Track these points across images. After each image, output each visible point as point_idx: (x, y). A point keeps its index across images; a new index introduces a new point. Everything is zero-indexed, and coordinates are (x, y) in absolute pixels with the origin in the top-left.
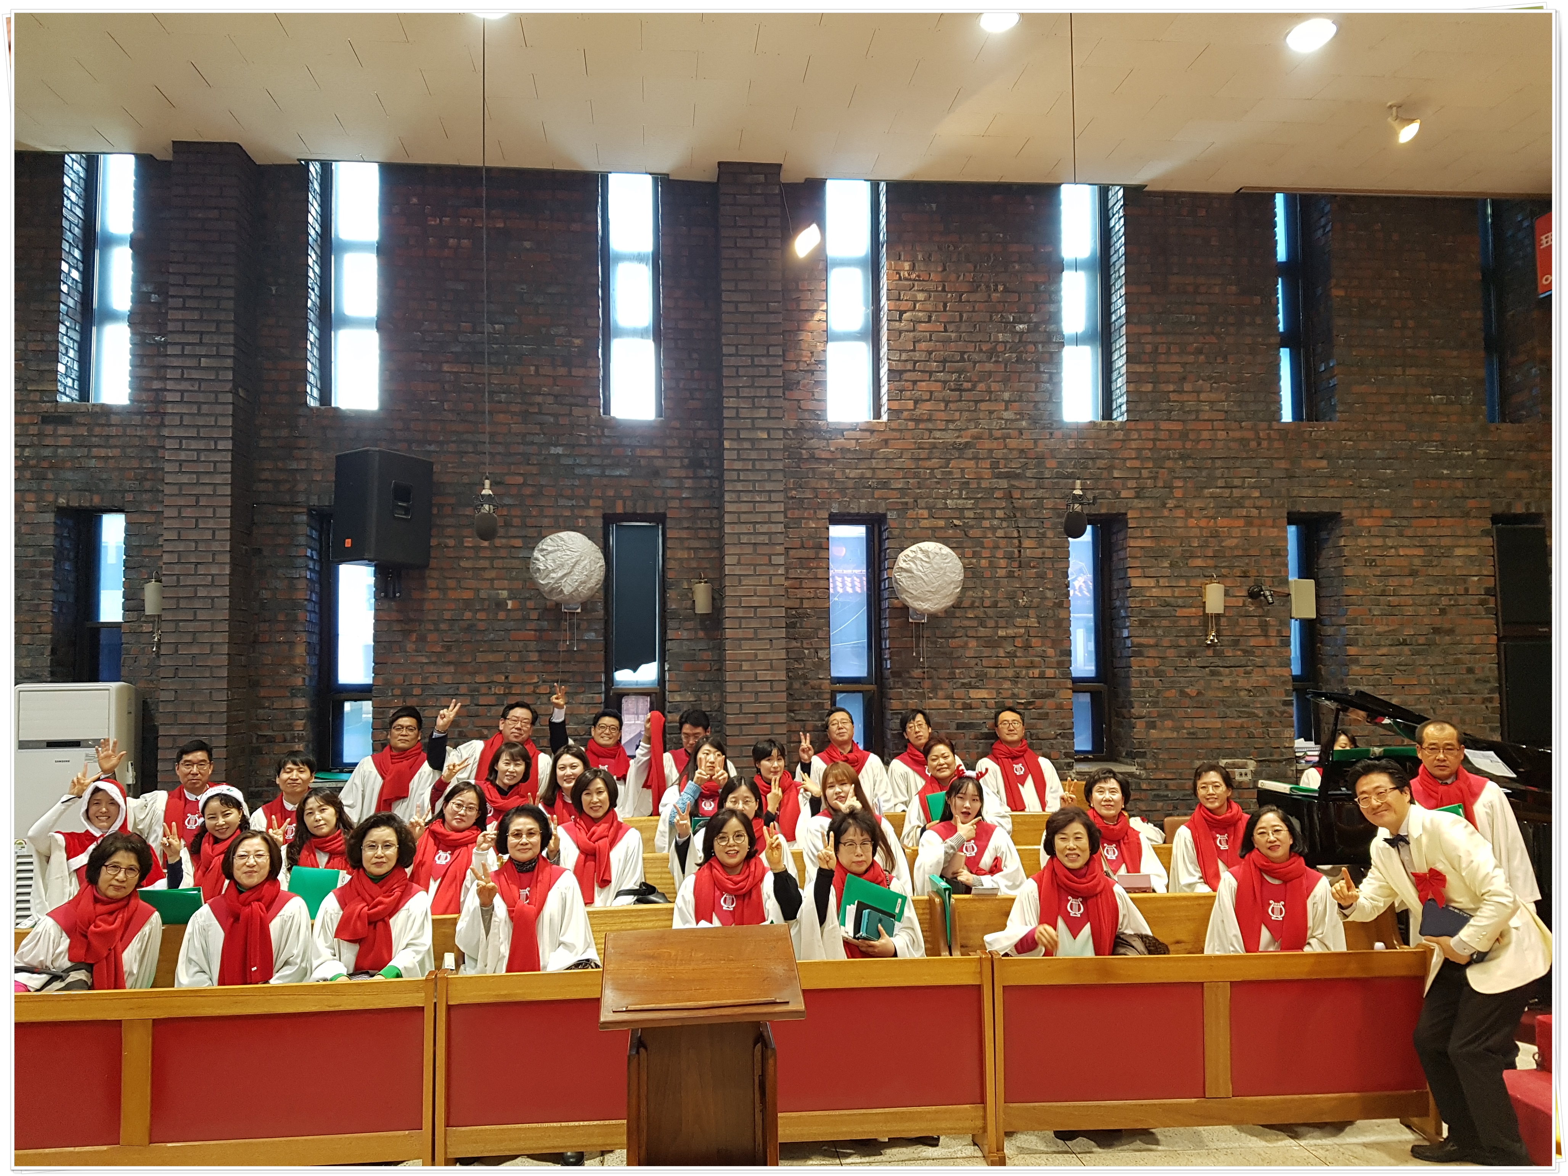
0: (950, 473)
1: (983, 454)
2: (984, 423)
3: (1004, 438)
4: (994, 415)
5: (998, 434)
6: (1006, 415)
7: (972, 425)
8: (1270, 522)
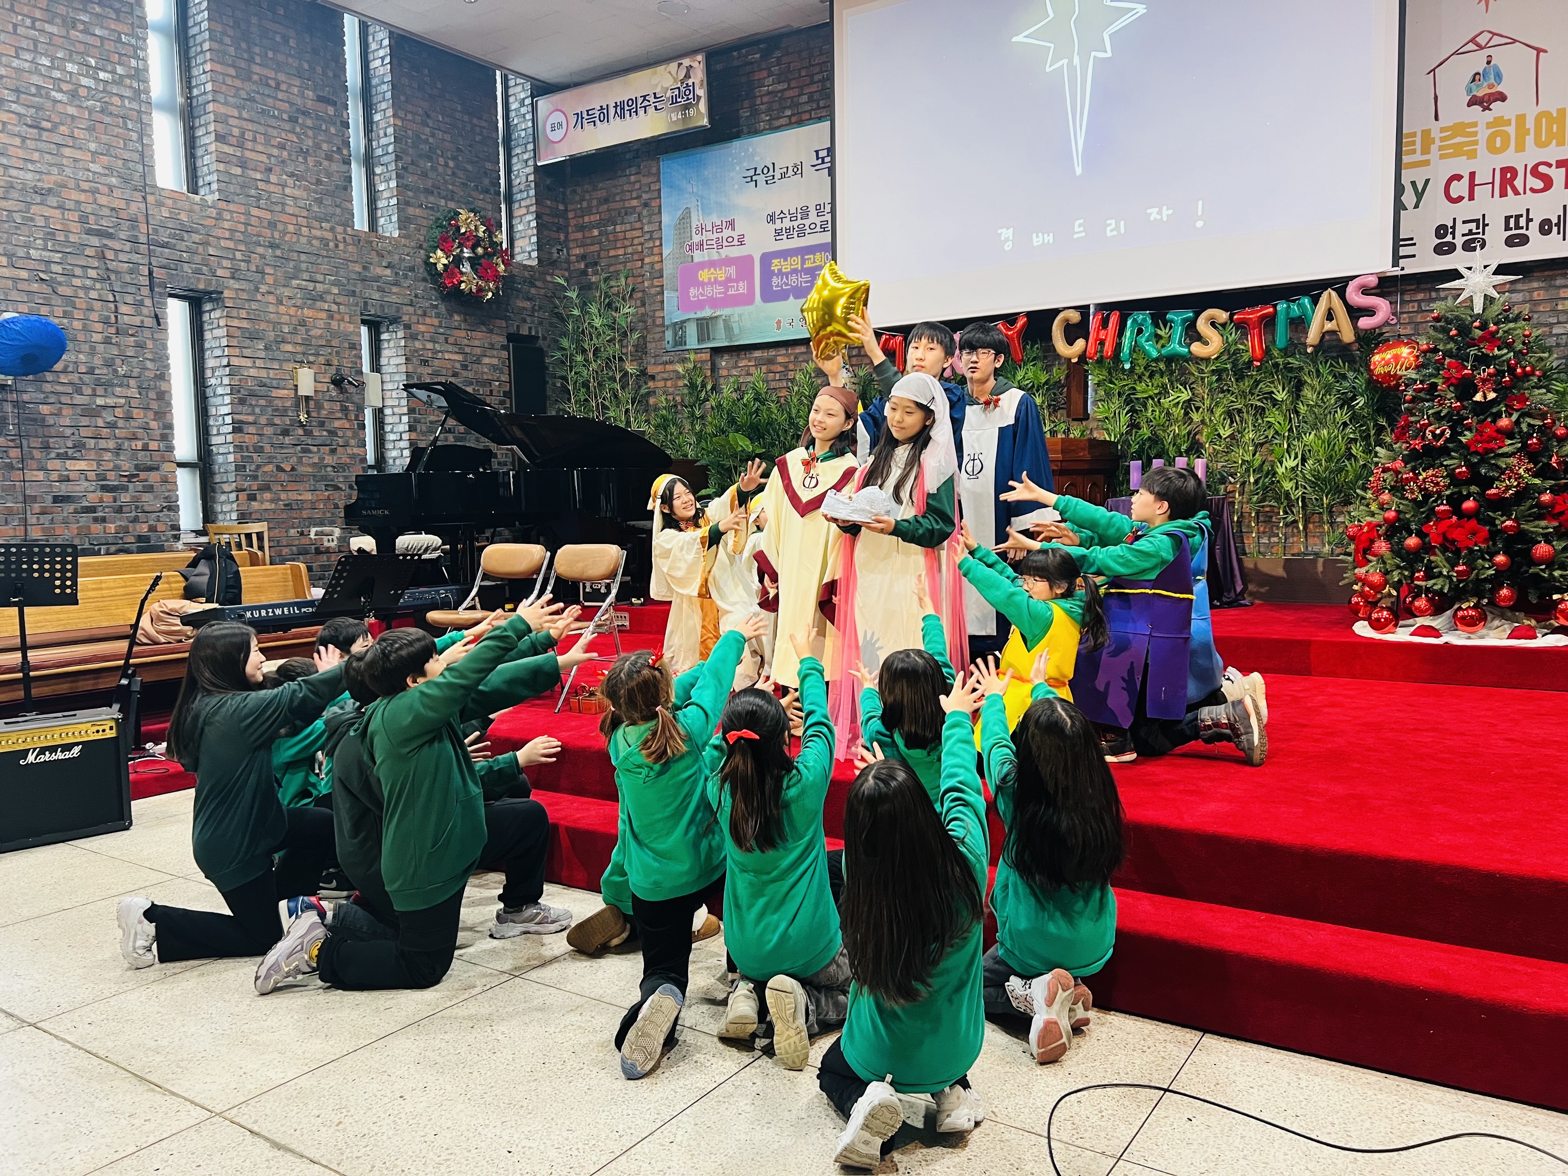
0: (32, 220)
1: (70, 205)
2: (68, 172)
3: (94, 192)
4: (81, 165)
5: (85, 186)
6: (93, 167)
7: (55, 170)
8: (347, 318)
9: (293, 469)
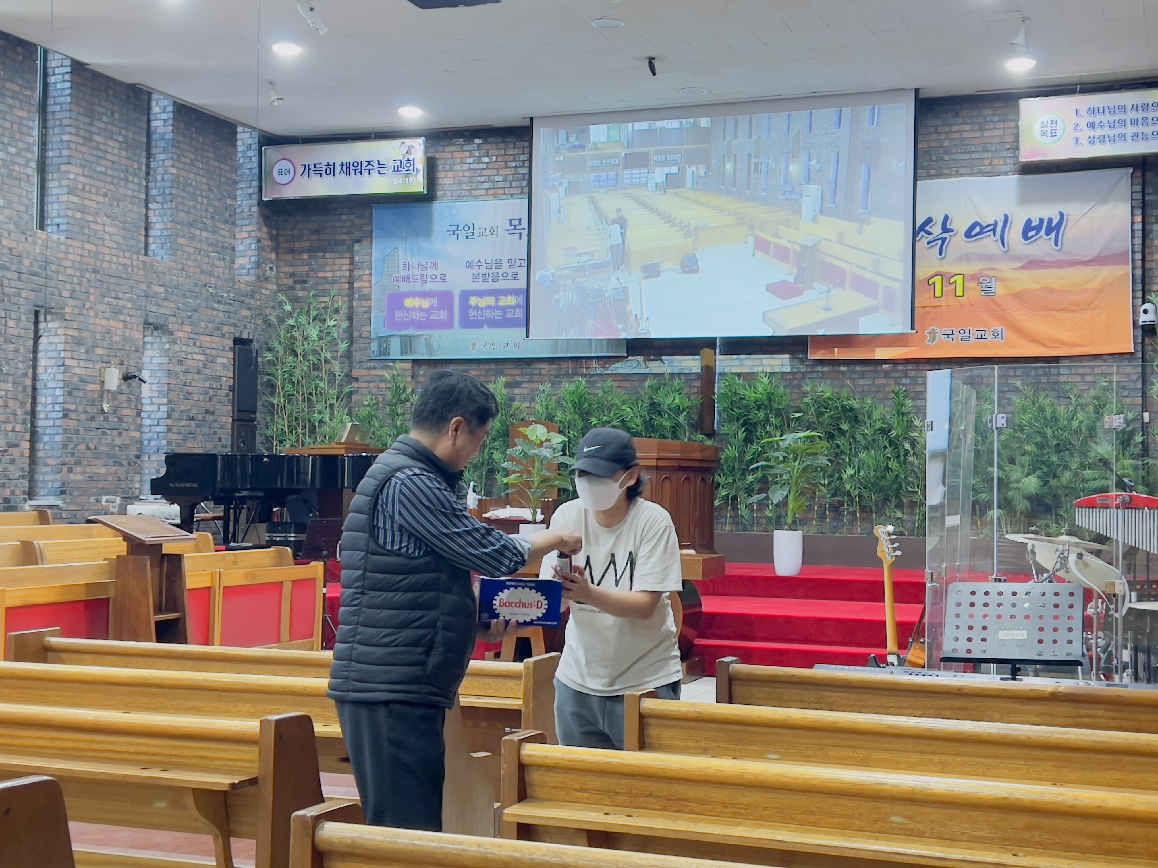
8: (135, 327)
9: (96, 448)
